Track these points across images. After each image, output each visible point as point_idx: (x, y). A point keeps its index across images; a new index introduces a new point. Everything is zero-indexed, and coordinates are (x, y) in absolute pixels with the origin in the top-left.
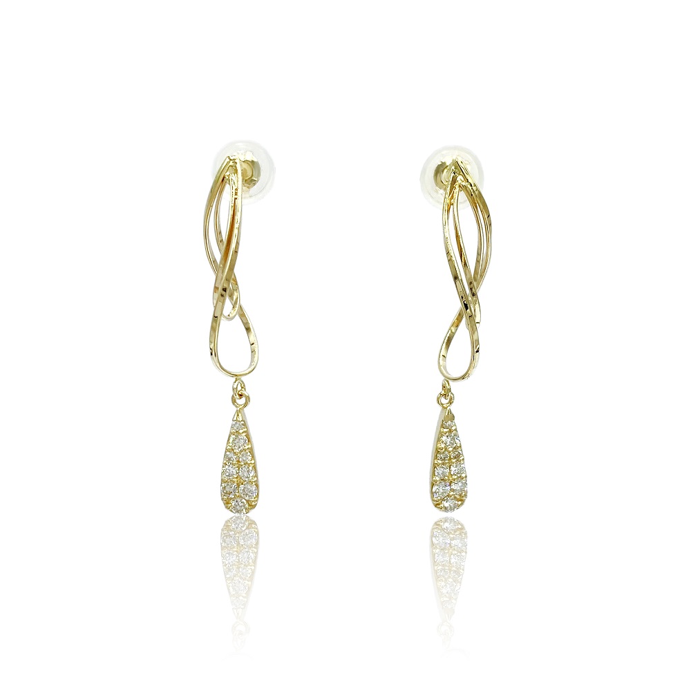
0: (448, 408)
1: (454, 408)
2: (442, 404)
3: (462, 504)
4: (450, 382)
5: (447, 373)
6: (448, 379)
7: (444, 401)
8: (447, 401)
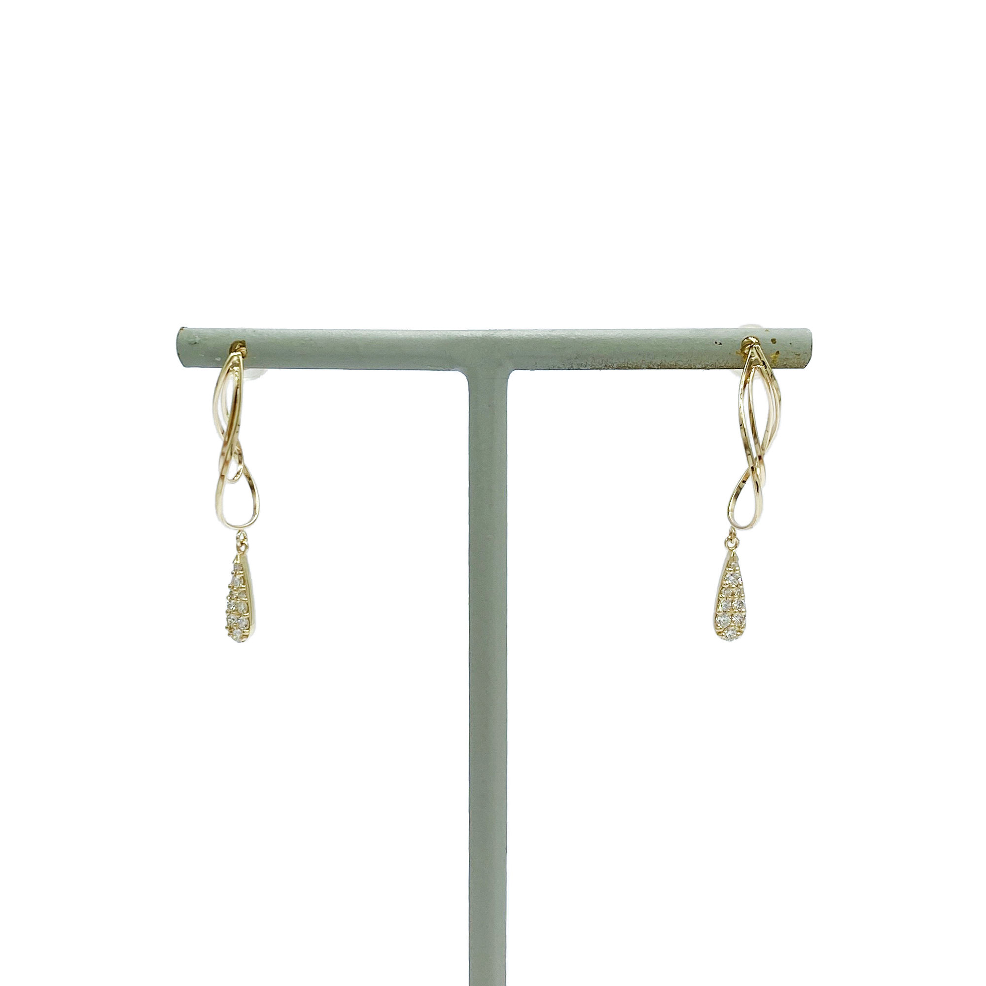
0: (734, 551)
1: (738, 551)
2: (728, 547)
3: (741, 635)
4: (736, 529)
5: (734, 520)
6: (735, 526)
7: (730, 545)
8: (734, 544)
